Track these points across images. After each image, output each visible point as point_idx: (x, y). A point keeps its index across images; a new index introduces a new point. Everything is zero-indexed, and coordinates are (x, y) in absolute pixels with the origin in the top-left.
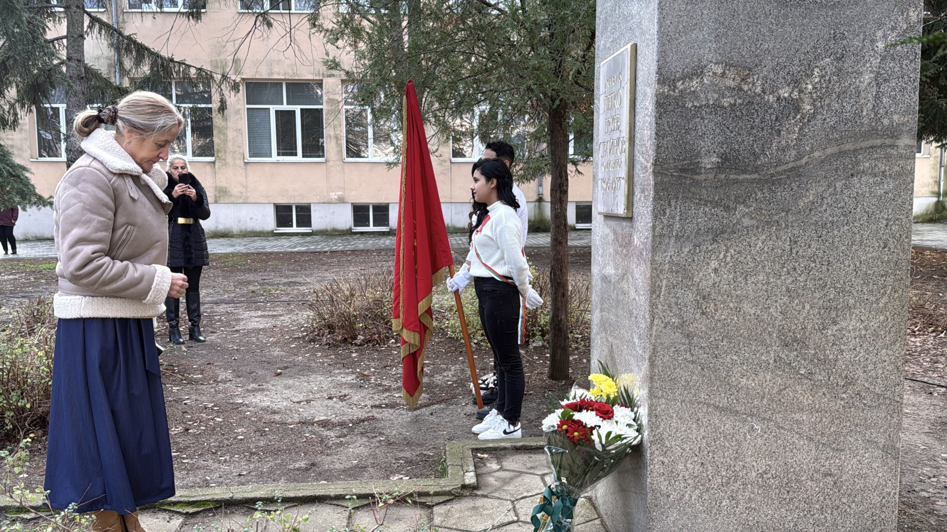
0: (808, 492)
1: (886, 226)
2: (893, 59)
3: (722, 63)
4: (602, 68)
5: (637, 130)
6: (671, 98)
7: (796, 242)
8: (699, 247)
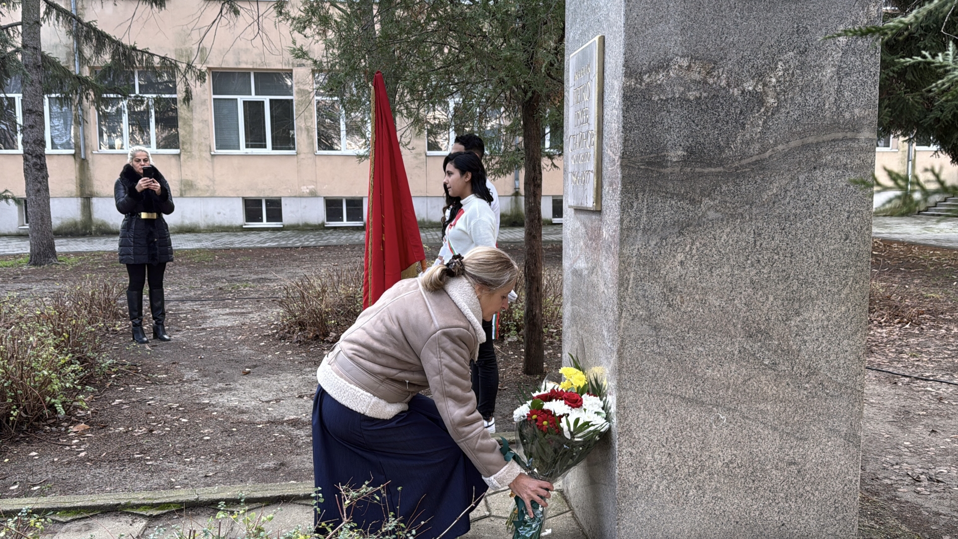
0: (773, 481)
1: (848, 218)
2: (854, 53)
3: (688, 56)
4: (571, 60)
5: (605, 123)
6: (638, 91)
7: (760, 235)
8: (666, 239)
